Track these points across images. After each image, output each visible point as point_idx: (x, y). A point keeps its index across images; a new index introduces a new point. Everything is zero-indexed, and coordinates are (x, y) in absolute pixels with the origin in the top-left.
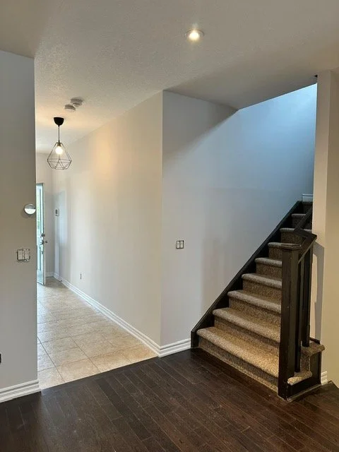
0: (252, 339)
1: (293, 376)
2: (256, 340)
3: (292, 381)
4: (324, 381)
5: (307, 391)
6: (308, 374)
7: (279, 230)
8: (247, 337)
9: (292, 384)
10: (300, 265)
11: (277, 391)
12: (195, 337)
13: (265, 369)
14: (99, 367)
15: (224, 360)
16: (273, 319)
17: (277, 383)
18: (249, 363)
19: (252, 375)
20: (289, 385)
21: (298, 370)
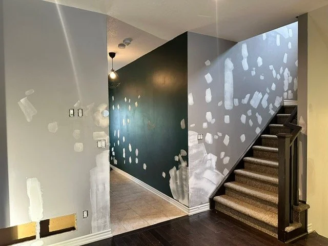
0: (254, 202)
1: (289, 226)
2: (258, 203)
3: (289, 229)
4: (310, 230)
5: (298, 237)
6: (299, 225)
7: (268, 126)
8: (251, 201)
9: (288, 231)
10: (291, 147)
11: (277, 237)
12: (212, 202)
13: (267, 222)
14: (149, 222)
15: (235, 217)
16: (270, 188)
17: (277, 231)
18: (255, 219)
19: (257, 227)
20: (286, 232)
21: (291, 222)
